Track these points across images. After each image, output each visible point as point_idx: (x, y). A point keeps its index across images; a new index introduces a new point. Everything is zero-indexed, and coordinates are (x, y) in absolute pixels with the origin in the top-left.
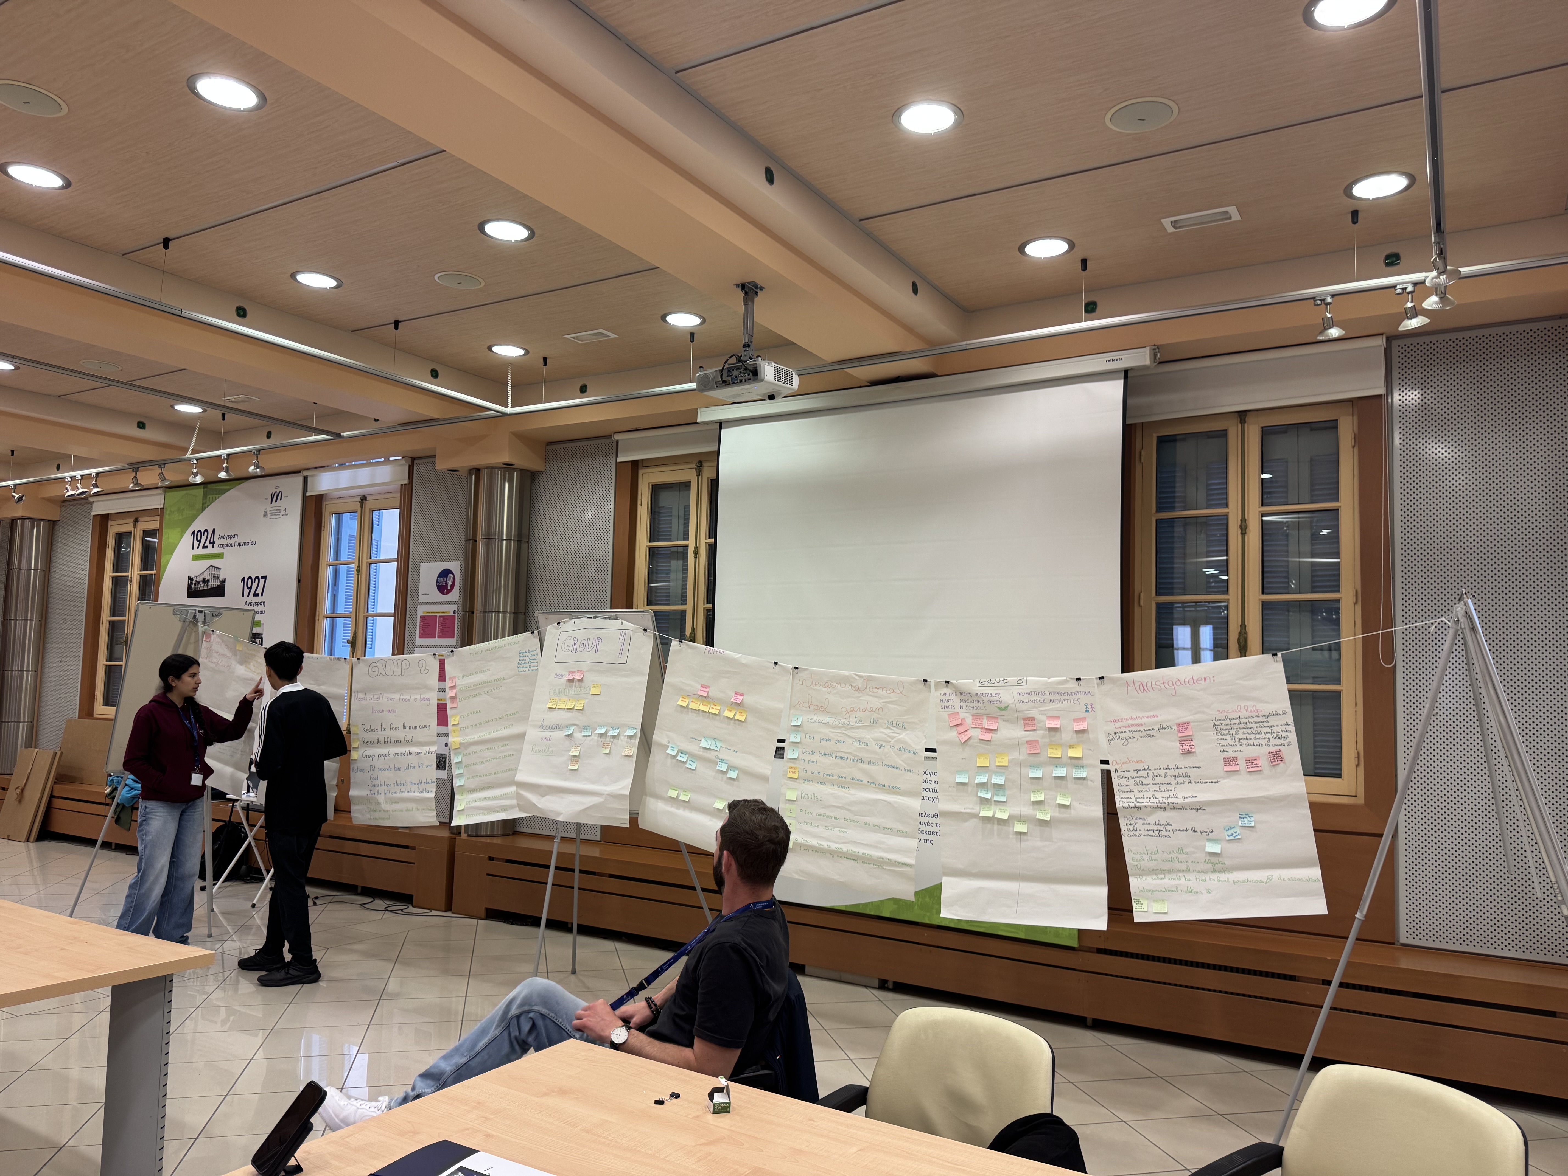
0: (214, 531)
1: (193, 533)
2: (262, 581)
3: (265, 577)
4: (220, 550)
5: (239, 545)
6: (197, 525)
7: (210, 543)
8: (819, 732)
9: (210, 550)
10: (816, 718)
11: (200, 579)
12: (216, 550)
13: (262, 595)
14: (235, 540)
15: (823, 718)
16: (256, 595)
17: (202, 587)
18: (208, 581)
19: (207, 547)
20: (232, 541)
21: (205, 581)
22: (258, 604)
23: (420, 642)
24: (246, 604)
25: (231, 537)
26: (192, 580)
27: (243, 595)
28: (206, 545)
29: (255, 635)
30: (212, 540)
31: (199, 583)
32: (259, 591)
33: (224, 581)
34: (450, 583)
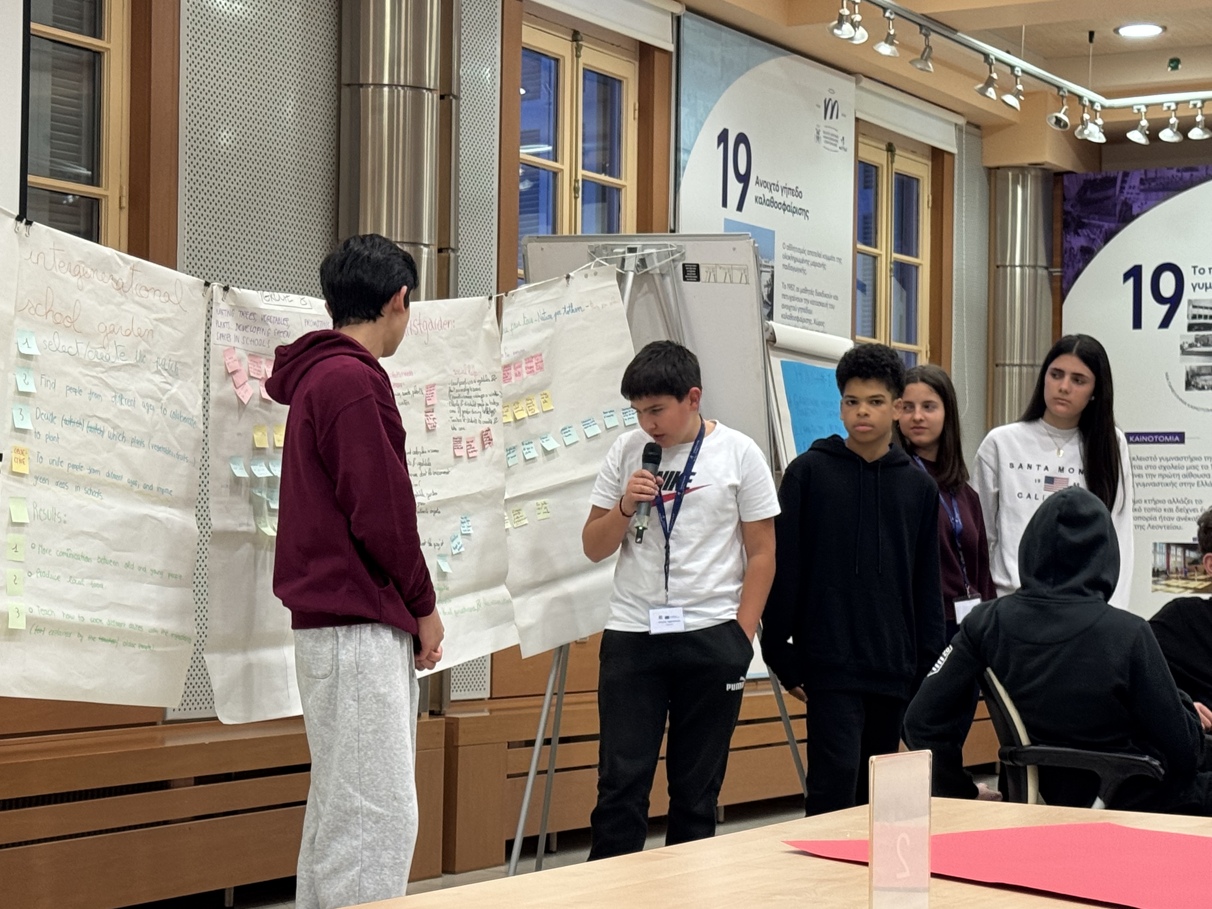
8: (65, 374)
10: (57, 340)
15: (68, 343)
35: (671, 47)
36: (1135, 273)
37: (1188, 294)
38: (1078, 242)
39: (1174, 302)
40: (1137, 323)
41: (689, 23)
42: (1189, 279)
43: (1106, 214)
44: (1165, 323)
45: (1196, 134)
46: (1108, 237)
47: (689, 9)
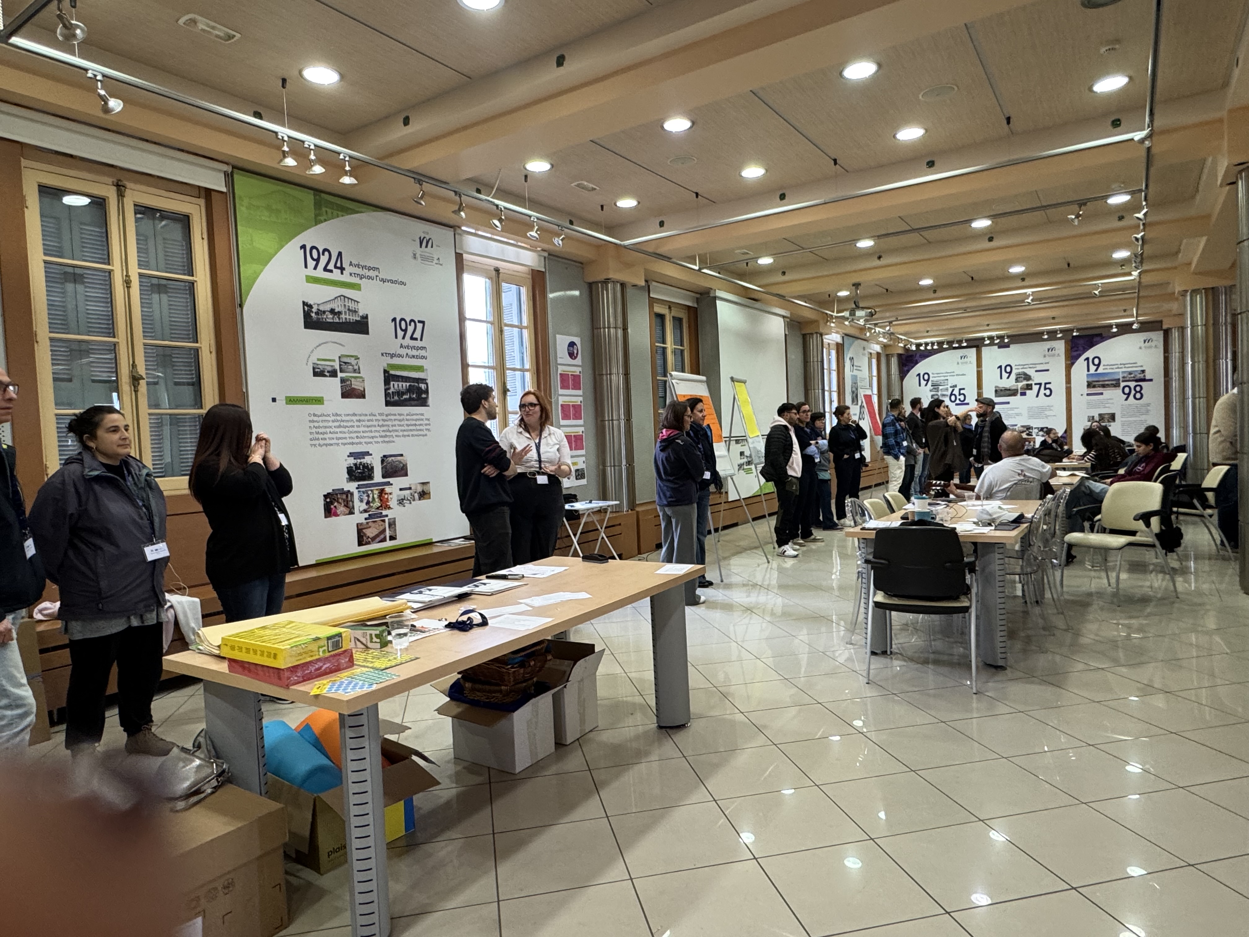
0: (340, 254)
1: (303, 247)
2: (420, 326)
3: (424, 323)
4: (355, 280)
5: (383, 281)
6: (307, 239)
7: (336, 267)
9: (336, 275)
11: (328, 307)
12: (347, 277)
13: (421, 340)
14: (376, 273)
16: (412, 338)
17: (329, 318)
18: (339, 313)
19: (331, 271)
20: (372, 273)
21: (332, 311)
22: (418, 348)
23: (561, 392)
24: (401, 346)
25: (370, 269)
26: (310, 306)
27: (396, 337)
28: (329, 268)
29: (418, 380)
30: (339, 265)
31: (324, 312)
32: (417, 335)
33: (366, 317)
34: (575, 352)
35: (841, 342)
36: (919, 375)
37: (931, 379)
38: (906, 369)
39: (928, 380)
40: (920, 385)
41: (845, 338)
42: (931, 375)
43: (912, 363)
44: (926, 385)
45: (935, 347)
46: (913, 367)
47: (846, 335)
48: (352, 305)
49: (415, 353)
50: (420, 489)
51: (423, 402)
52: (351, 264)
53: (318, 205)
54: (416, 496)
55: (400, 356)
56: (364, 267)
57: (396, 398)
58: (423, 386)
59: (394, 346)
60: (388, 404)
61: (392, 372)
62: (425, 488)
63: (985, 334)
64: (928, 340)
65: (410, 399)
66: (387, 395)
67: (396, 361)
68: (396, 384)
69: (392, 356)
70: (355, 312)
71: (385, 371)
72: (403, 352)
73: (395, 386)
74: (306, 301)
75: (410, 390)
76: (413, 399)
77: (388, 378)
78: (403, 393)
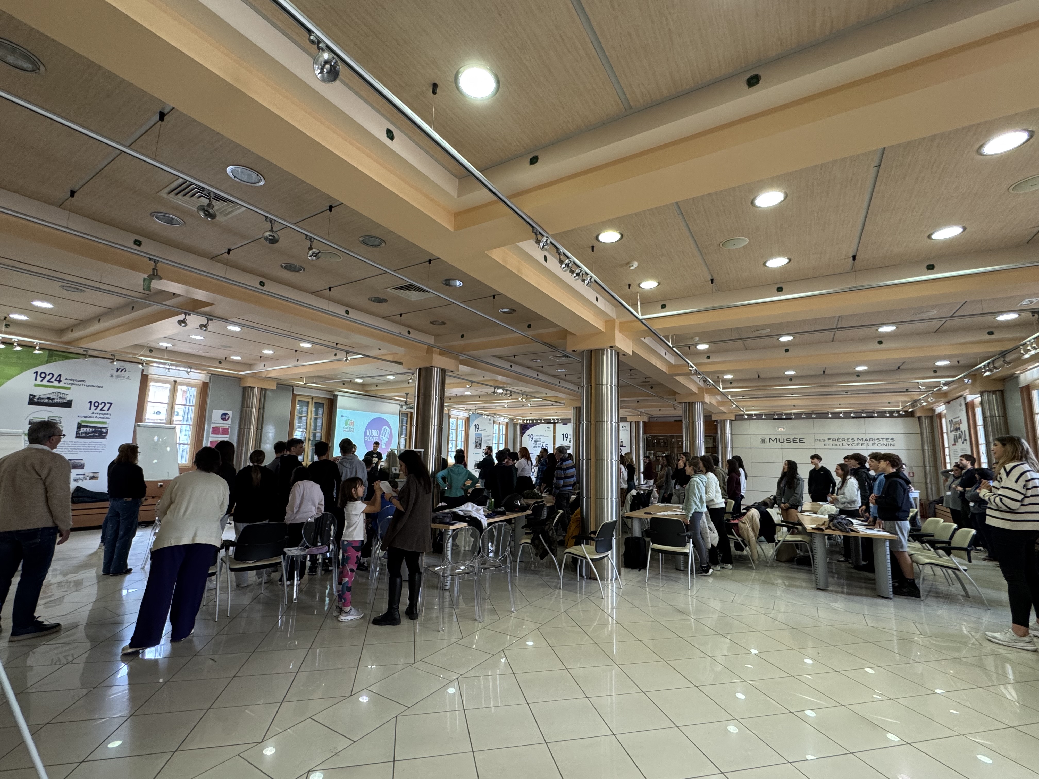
0: (60, 375)
1: (37, 373)
2: (108, 405)
3: (111, 404)
4: (67, 386)
5: (87, 386)
6: (40, 369)
7: (56, 380)
9: (56, 383)
11: (46, 396)
12: (62, 384)
13: (108, 410)
14: (83, 383)
16: (101, 410)
17: (46, 401)
18: (53, 399)
19: (52, 382)
20: (79, 383)
21: (49, 398)
22: (104, 414)
23: (211, 435)
24: (93, 413)
25: (78, 381)
26: (35, 396)
27: (90, 409)
28: (51, 380)
29: (101, 428)
30: (58, 379)
31: (43, 399)
32: (106, 408)
33: (72, 401)
34: (227, 418)
36: (529, 435)
37: (534, 438)
38: (523, 432)
39: (532, 438)
42: (532, 435)
44: (532, 441)
48: (62, 396)
49: (102, 416)
50: (91, 475)
51: (104, 438)
52: (66, 379)
53: (50, 356)
54: (88, 478)
55: (90, 417)
56: (76, 380)
57: (84, 435)
58: (104, 431)
59: (89, 413)
60: (77, 437)
61: (83, 424)
62: (95, 475)
63: (551, 418)
64: (528, 418)
65: (94, 436)
66: (77, 433)
67: (87, 419)
68: (85, 429)
69: (85, 417)
70: (64, 398)
71: (78, 424)
72: (94, 415)
73: (83, 430)
74: (32, 394)
75: (94, 432)
76: (96, 436)
77: (80, 426)
78: (89, 433)
